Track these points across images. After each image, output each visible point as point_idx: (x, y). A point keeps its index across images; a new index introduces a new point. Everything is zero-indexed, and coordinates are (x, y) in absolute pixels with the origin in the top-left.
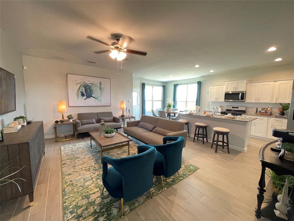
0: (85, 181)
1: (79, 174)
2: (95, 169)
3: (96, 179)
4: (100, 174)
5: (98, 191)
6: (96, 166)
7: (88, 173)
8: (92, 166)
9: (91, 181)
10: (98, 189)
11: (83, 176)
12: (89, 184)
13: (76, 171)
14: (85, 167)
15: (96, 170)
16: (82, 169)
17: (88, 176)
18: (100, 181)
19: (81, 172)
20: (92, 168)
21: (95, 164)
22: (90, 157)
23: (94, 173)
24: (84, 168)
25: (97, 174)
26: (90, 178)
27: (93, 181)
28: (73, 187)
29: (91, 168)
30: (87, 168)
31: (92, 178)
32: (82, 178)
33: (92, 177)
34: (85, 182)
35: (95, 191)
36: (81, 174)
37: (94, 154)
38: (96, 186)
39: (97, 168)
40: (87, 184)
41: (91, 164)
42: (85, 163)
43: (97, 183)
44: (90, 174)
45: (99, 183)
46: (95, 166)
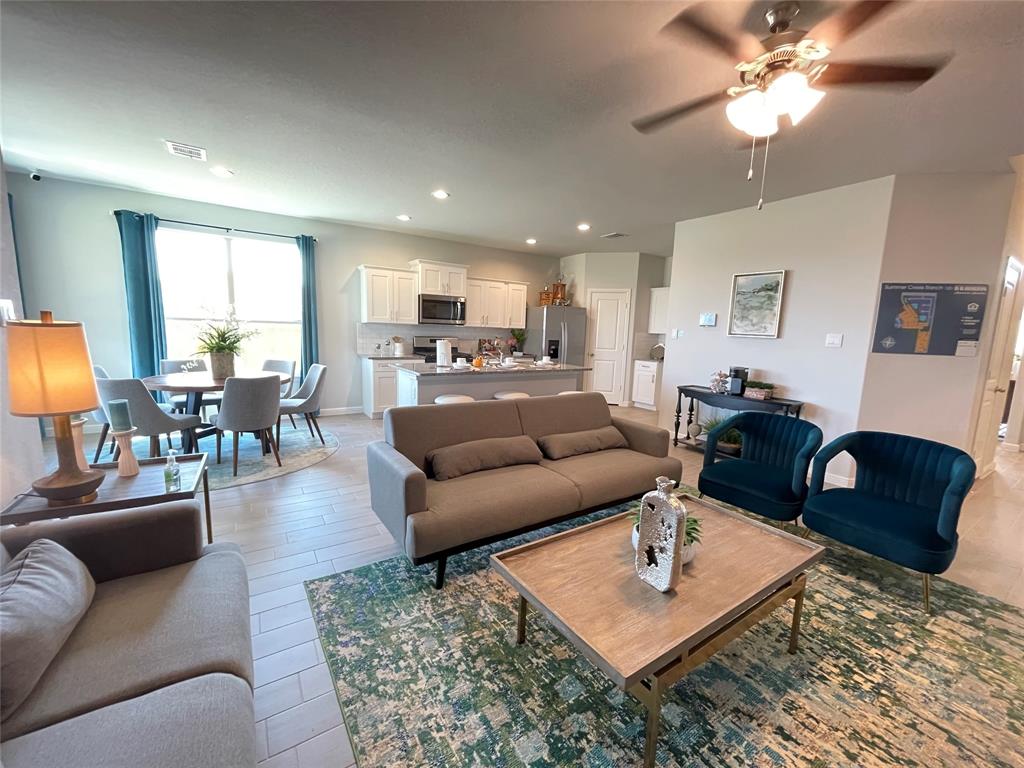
0: (948, 676)
1: (950, 719)
2: (857, 665)
3: (902, 645)
4: (865, 641)
5: (934, 624)
6: (836, 671)
7: (901, 684)
8: (845, 687)
9: (926, 655)
10: (928, 627)
11: (939, 696)
12: (943, 657)
13: (953, 749)
14: (885, 713)
15: (860, 663)
16: (913, 726)
17: (918, 679)
18: (896, 630)
19: (932, 717)
20: (860, 680)
21: (822, 678)
22: (780, 730)
23: (883, 661)
24: (898, 718)
25: (873, 651)
26: (917, 664)
27: (917, 648)
28: (1016, 702)
29: (867, 687)
30: (884, 699)
31: (913, 658)
32: (949, 695)
33: (905, 660)
34: (952, 673)
35: (945, 632)
36: (937, 708)
37: (720, 723)
38: (929, 636)
39: (842, 661)
40: (952, 665)
41: (839, 697)
42: (855, 735)
43: (913, 635)
44: (902, 675)
45: (909, 632)
46: (838, 675)
